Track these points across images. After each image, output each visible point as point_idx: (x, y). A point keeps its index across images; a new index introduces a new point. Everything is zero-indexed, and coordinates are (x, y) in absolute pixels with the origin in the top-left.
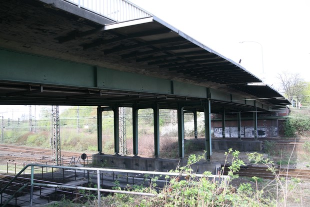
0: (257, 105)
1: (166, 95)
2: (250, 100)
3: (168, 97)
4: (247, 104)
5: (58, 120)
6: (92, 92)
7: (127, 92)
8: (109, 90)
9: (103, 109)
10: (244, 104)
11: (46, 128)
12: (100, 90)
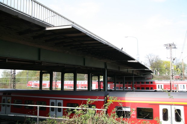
0: (134, 73)
1: (80, 66)
2: (130, 70)
3: (82, 67)
4: (128, 72)
5: (14, 78)
6: (37, 63)
7: (58, 64)
8: (47, 62)
9: (44, 73)
10: (127, 72)
11: (6, 84)
12: (42, 62)
